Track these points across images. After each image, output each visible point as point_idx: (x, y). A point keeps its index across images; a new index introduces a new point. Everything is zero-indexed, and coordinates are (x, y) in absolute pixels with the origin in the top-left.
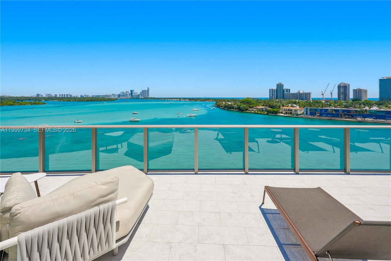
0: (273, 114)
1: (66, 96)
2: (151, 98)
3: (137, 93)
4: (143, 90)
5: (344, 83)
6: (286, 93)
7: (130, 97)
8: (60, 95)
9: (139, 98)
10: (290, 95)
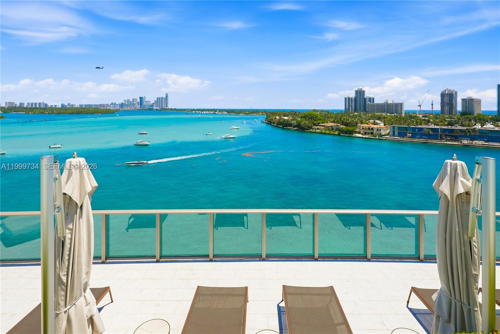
0: (346, 135)
1: (38, 106)
2: (171, 109)
3: (150, 102)
4: (159, 97)
5: (449, 89)
6: (369, 104)
7: (138, 107)
8: (28, 103)
9: (152, 110)
10: (374, 106)
